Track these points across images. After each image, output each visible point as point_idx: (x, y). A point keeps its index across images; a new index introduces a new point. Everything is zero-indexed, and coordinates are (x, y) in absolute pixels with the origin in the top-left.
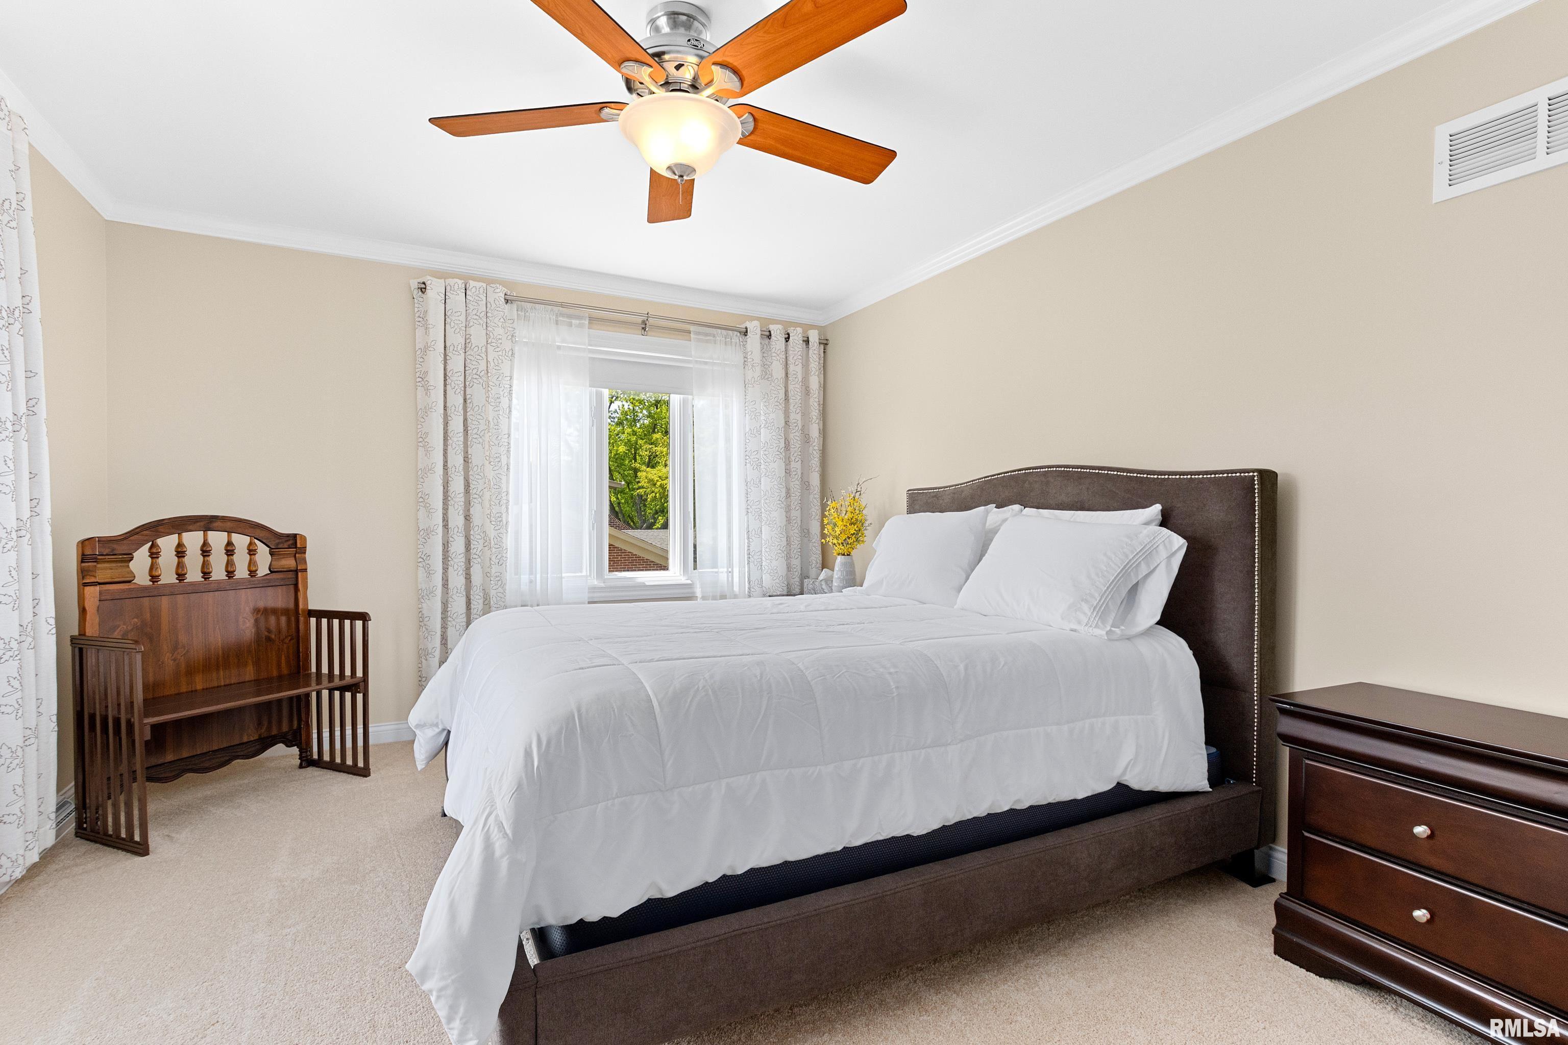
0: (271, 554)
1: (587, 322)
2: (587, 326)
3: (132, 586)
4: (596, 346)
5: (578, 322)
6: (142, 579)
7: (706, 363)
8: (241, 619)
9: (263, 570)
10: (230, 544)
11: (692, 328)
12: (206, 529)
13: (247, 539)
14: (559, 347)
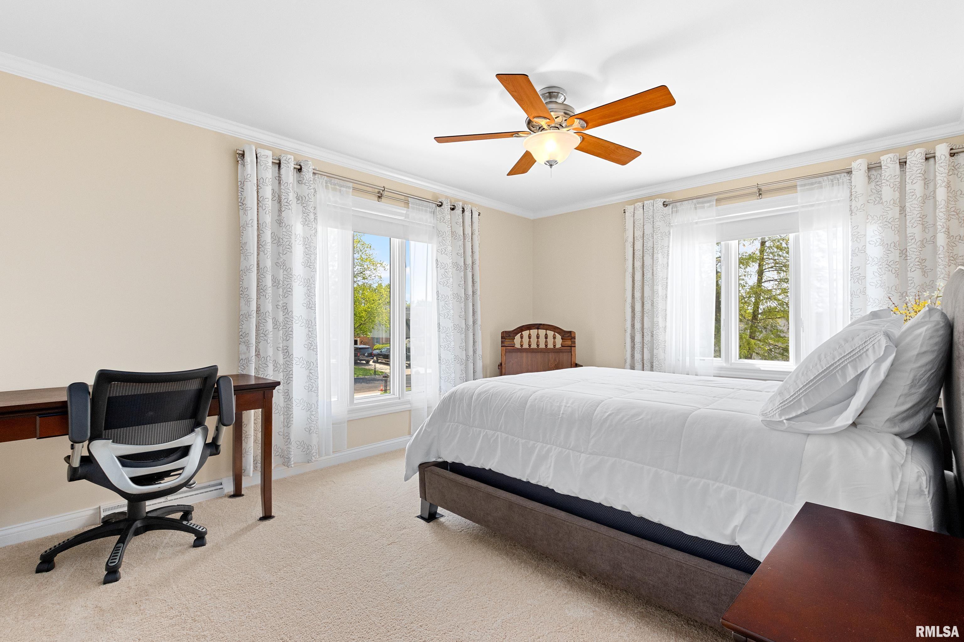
0: (562, 339)
1: (715, 203)
2: (715, 205)
3: (515, 348)
4: (723, 215)
5: (708, 204)
6: (518, 346)
7: (812, 206)
8: (550, 364)
9: (558, 346)
10: (546, 334)
11: (799, 183)
12: (538, 329)
13: (553, 333)
14: (696, 223)
